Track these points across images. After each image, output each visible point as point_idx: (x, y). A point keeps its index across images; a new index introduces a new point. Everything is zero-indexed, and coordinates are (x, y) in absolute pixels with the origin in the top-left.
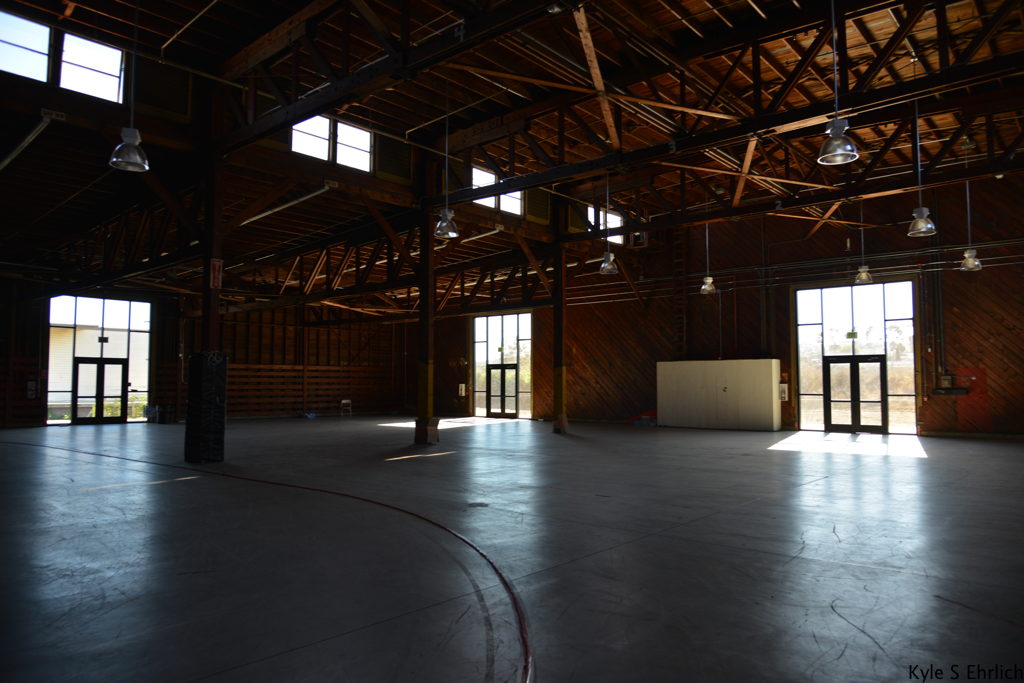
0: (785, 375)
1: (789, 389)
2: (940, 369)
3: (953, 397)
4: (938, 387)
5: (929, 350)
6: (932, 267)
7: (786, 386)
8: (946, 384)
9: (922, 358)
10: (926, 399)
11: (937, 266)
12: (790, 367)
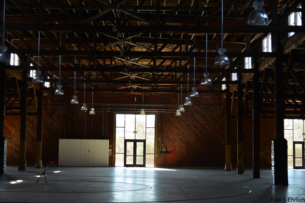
0: (111, 146)
1: (112, 151)
2: (162, 145)
3: (166, 154)
4: (162, 151)
5: (160, 139)
6: (162, 111)
7: (111, 150)
8: (164, 150)
9: (157, 141)
10: (158, 155)
11: (163, 111)
12: (113, 143)
